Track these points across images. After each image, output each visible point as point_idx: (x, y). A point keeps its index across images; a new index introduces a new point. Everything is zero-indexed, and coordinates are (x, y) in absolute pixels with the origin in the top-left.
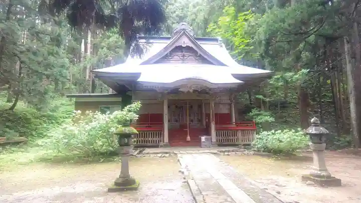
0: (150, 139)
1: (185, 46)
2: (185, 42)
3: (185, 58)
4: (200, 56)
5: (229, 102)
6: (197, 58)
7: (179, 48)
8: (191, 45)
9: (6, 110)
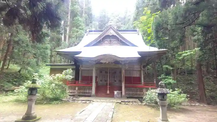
0: (87, 91)
1: (111, 35)
2: (112, 32)
3: (112, 42)
4: (121, 40)
5: (140, 69)
6: (119, 42)
7: (108, 36)
8: (115, 34)
9: (16, 72)
